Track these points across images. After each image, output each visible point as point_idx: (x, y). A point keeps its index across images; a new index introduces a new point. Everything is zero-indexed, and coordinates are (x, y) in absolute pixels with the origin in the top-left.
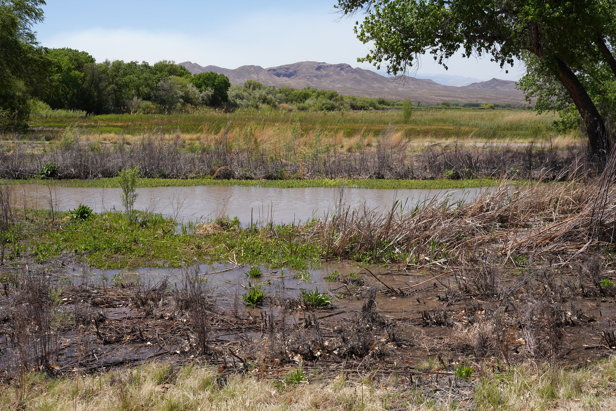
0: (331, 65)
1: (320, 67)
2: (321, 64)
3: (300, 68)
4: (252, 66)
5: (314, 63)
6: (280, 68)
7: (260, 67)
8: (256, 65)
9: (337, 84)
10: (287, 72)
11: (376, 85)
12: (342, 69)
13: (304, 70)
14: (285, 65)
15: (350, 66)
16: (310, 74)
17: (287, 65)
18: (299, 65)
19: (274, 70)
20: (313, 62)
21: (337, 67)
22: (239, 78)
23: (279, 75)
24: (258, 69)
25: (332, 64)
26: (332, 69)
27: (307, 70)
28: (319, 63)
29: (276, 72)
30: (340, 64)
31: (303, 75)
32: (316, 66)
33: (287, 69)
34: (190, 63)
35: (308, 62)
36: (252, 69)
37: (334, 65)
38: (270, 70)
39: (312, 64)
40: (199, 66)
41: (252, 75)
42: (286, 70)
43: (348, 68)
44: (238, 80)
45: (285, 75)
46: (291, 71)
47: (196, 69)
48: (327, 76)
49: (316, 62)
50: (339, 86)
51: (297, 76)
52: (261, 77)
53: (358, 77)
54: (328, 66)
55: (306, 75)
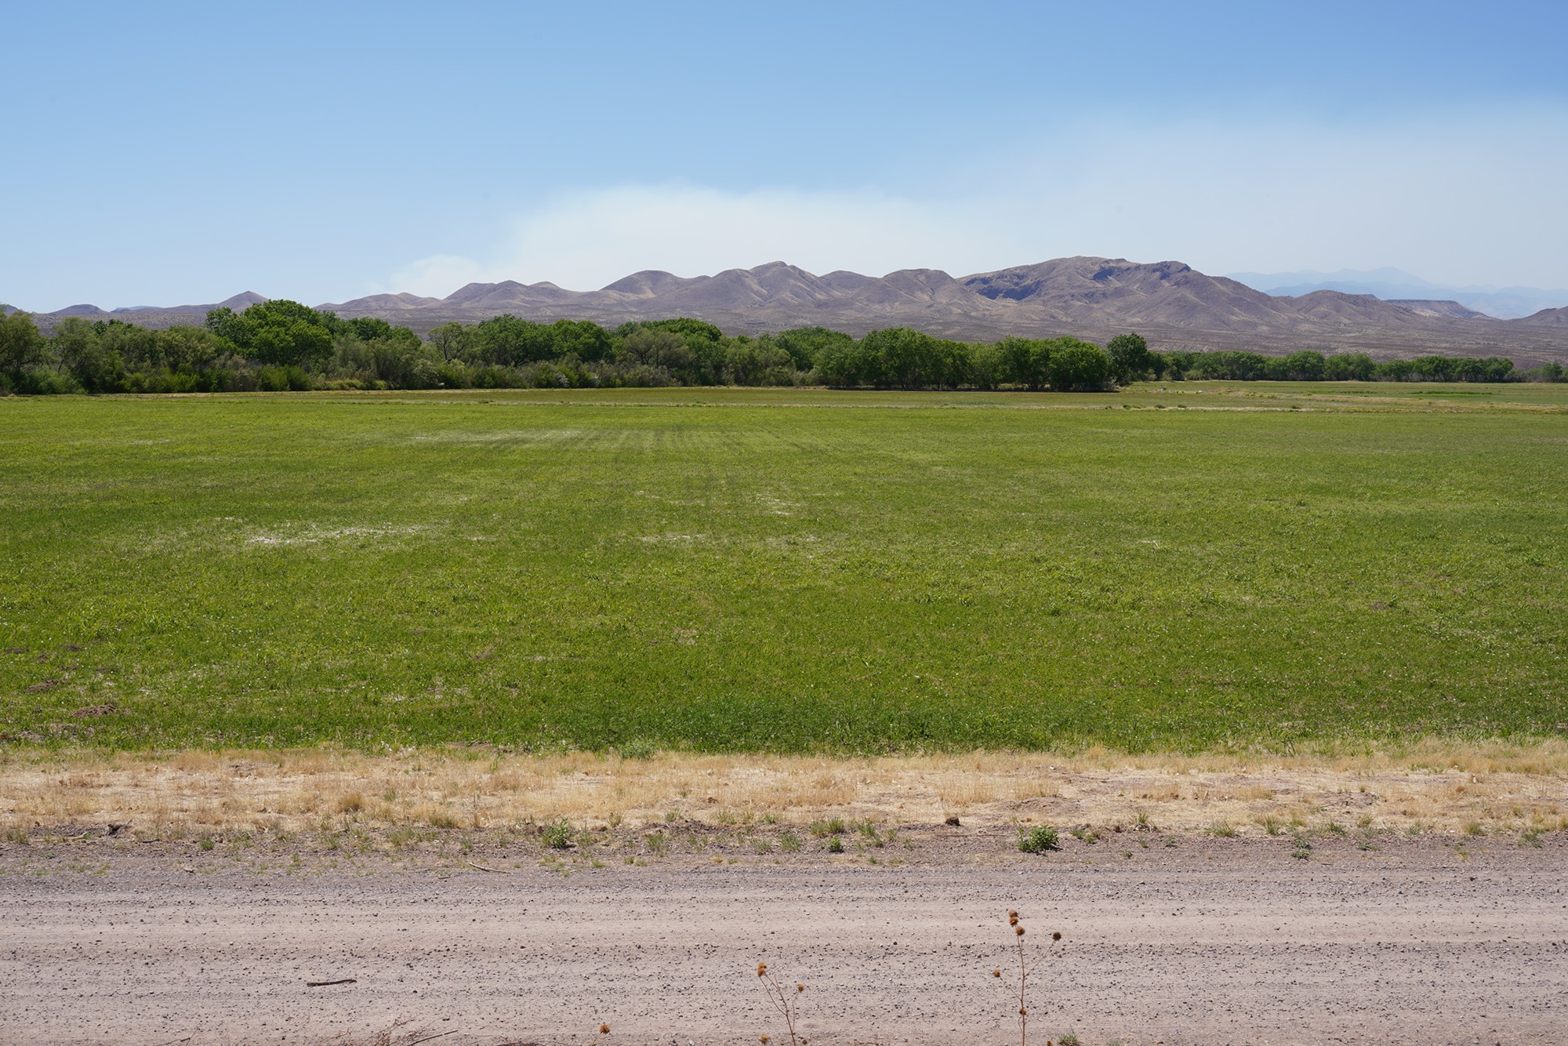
0: (1138, 267)
1: (1106, 271)
2: (1111, 264)
3: (1054, 273)
4: (921, 271)
5: (1094, 261)
6: (1001, 275)
7: (941, 272)
8: (932, 269)
9: (1133, 316)
10: (1017, 284)
11: (1239, 316)
12: (1163, 277)
13: (1062, 279)
14: (1016, 268)
15: (1187, 268)
16: (1073, 291)
17: (1021, 268)
18: (1052, 266)
19: (984, 280)
20: (1091, 258)
21: (1154, 271)
22: (880, 302)
23: (992, 293)
24: (936, 280)
25: (1143, 262)
26: (1140, 275)
27: (1069, 279)
28: (1107, 261)
29: (987, 286)
30: (1162, 263)
31: (1054, 293)
32: (1097, 268)
33: (1019, 277)
34: (783, 264)
35: (1079, 258)
36: (922, 278)
37: (1146, 267)
38: (972, 281)
39: (1089, 263)
40: (801, 272)
41: (919, 294)
42: (1015, 280)
43: (1182, 274)
44: (878, 306)
45: (1010, 294)
46: (1028, 282)
47: (792, 282)
48: (1118, 293)
49: (1100, 259)
50: (1136, 320)
51: (1039, 295)
52: (939, 300)
53: (1191, 296)
54: (1128, 269)
55: (1061, 293)
